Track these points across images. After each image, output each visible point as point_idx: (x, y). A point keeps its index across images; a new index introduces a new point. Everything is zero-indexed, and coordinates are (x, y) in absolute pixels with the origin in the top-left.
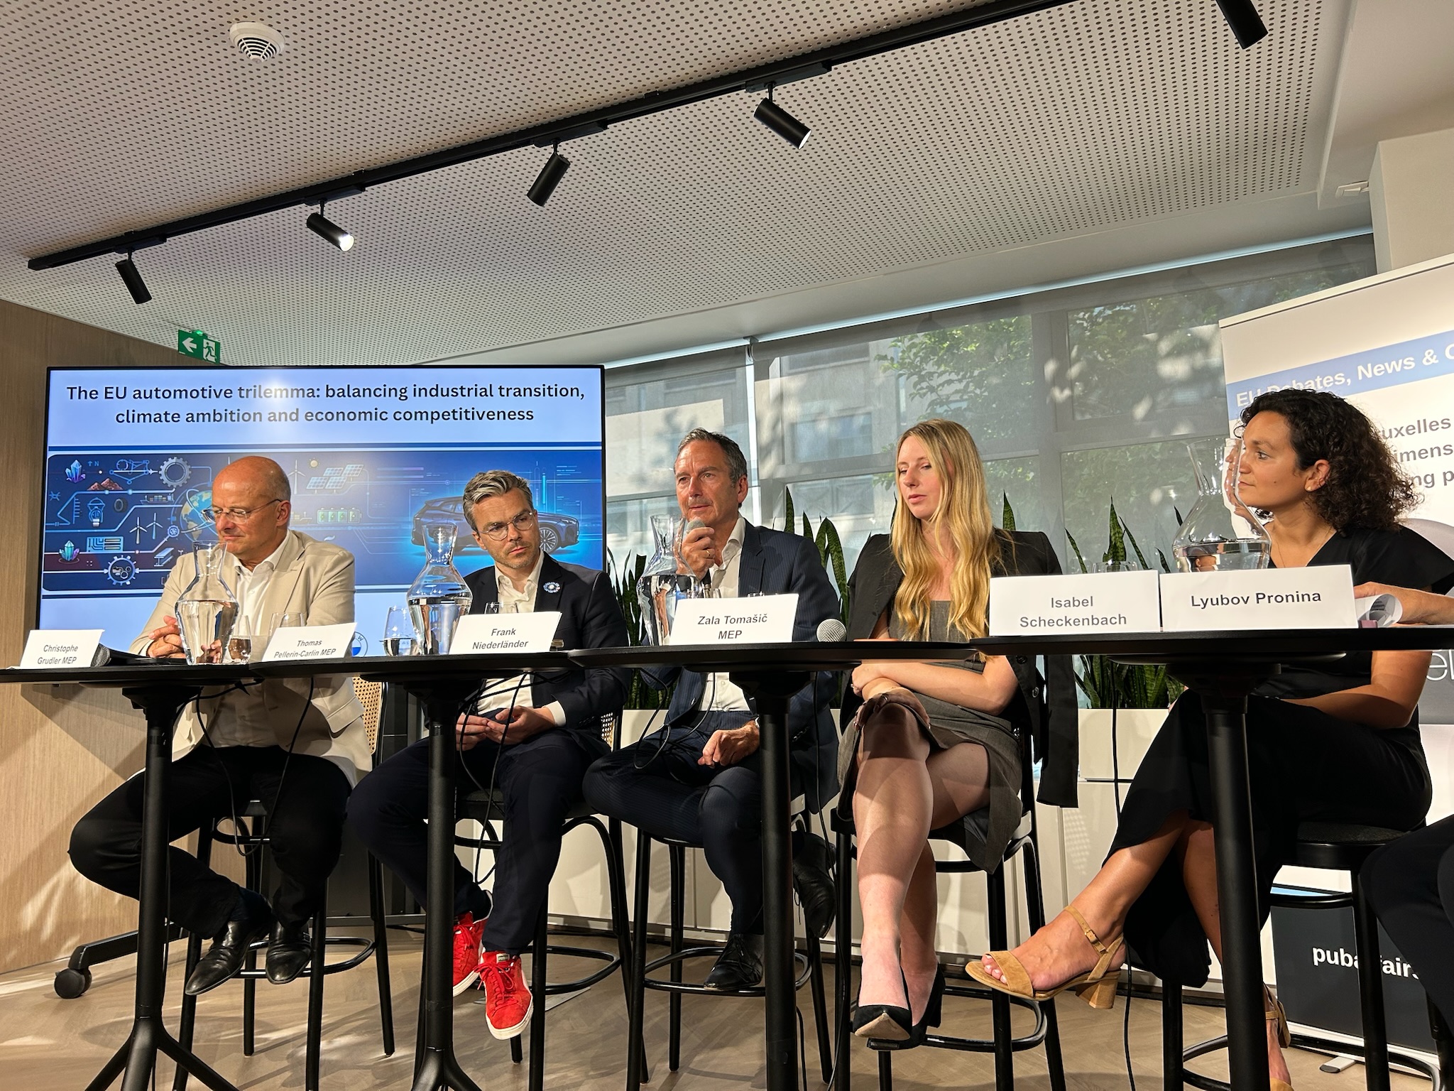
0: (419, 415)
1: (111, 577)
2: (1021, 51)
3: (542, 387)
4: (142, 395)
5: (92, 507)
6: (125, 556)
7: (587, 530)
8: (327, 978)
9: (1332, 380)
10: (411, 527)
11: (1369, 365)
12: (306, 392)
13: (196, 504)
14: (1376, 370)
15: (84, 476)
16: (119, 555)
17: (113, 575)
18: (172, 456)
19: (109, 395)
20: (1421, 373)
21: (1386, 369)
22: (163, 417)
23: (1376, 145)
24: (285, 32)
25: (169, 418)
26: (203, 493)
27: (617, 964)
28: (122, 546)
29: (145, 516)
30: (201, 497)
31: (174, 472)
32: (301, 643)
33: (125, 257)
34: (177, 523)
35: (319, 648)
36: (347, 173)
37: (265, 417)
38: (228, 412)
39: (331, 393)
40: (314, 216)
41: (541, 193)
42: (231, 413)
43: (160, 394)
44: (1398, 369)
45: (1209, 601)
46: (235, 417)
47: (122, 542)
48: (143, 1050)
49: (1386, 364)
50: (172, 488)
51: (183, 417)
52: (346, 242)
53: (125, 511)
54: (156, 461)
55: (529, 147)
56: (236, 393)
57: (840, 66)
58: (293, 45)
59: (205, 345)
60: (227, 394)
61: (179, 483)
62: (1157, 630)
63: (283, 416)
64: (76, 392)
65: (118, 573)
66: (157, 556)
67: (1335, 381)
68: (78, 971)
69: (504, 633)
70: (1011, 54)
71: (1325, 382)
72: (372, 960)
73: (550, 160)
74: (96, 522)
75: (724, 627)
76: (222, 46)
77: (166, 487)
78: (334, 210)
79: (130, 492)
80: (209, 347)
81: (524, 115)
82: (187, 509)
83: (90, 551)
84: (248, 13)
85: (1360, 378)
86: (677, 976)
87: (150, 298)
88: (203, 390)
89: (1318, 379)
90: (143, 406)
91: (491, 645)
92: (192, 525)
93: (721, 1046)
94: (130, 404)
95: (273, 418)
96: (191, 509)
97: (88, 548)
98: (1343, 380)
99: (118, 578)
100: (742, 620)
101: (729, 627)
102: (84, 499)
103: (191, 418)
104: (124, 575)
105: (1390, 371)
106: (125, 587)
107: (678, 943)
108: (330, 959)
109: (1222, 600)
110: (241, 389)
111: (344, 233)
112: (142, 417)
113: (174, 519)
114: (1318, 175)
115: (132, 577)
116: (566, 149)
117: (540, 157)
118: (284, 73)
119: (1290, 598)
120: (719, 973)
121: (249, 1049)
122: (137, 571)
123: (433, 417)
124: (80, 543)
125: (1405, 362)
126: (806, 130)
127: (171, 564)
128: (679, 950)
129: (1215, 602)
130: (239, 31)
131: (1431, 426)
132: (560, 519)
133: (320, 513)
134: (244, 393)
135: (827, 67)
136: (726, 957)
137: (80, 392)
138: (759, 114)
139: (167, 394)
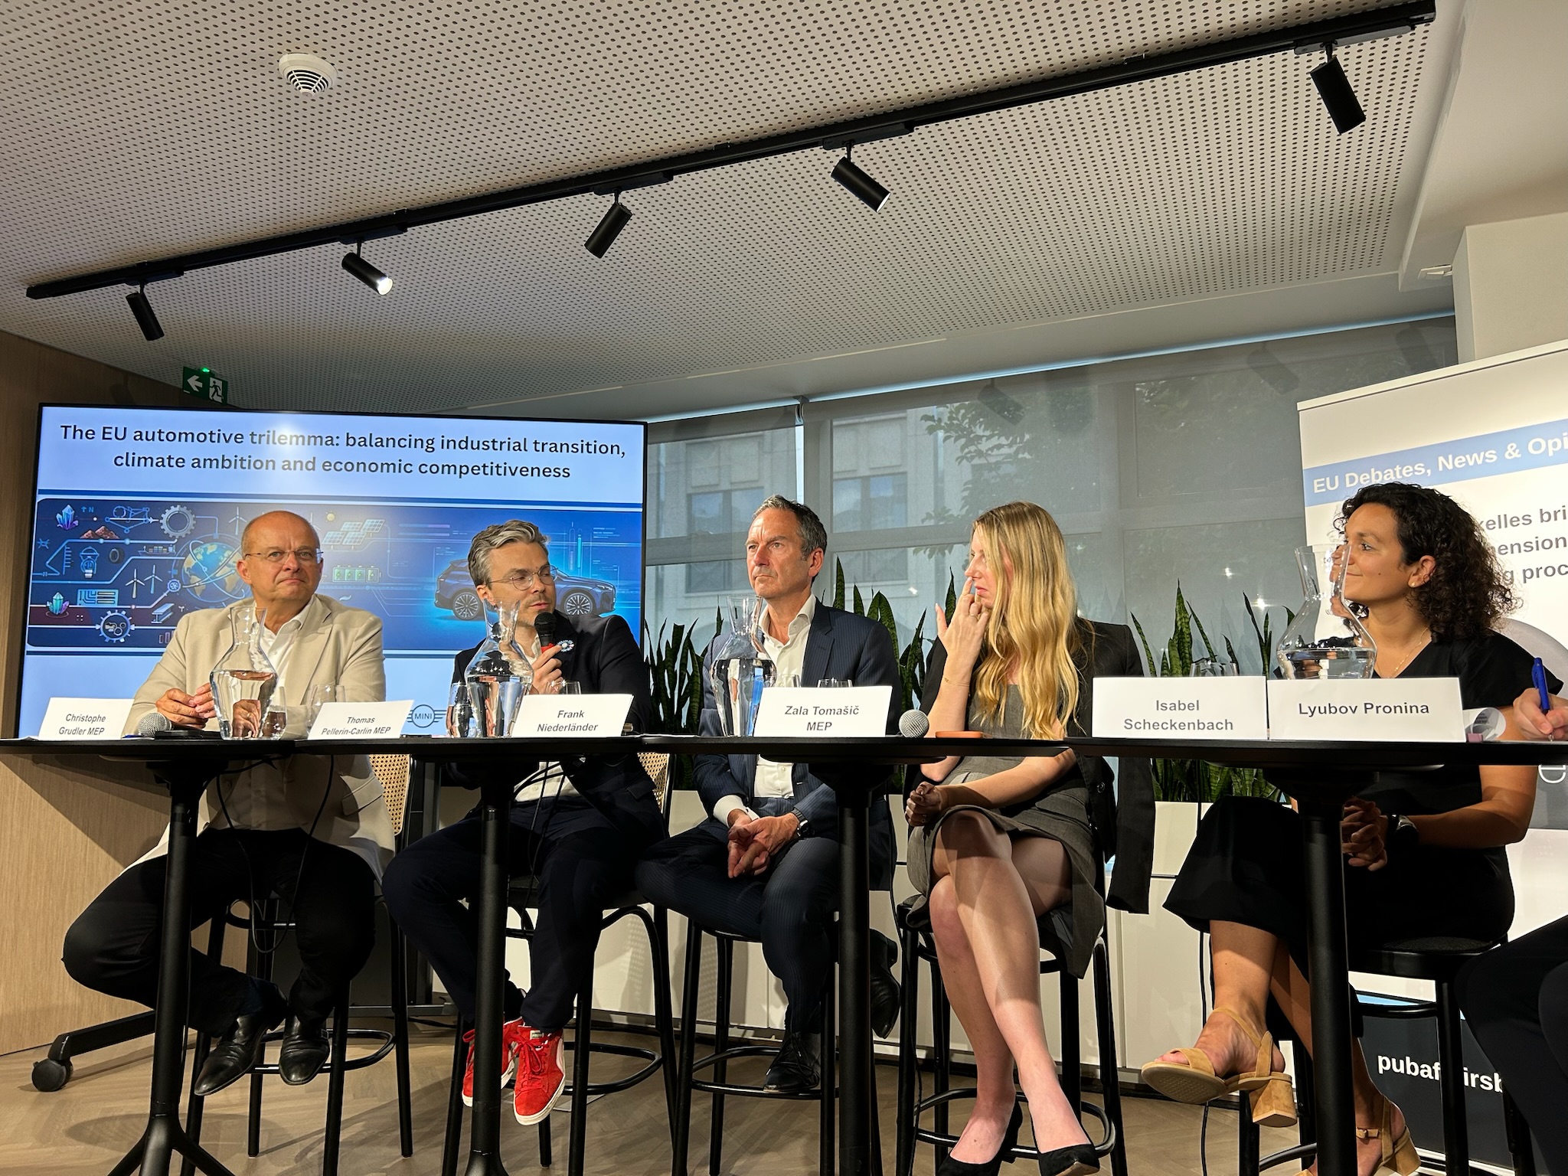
0: (446, 468)
1: (103, 634)
2: (1109, 120)
3: (580, 443)
4: (144, 437)
5: (85, 556)
6: (120, 610)
7: (624, 597)
8: (348, 1074)
9: (1411, 469)
10: (435, 589)
11: (1450, 457)
12: (325, 440)
13: (200, 557)
14: (1457, 462)
15: (76, 523)
16: (113, 610)
17: (106, 631)
18: (175, 504)
19: (107, 436)
20: (1504, 467)
21: (1467, 462)
22: (166, 462)
23: (1462, 231)
24: (338, 66)
25: (173, 462)
26: (208, 545)
27: (658, 1064)
28: (116, 600)
29: (143, 568)
30: (206, 549)
31: (177, 521)
32: (351, 719)
33: (138, 288)
34: (176, 577)
35: (372, 726)
36: (387, 211)
37: (279, 464)
38: (238, 458)
39: (351, 441)
40: (350, 256)
41: (600, 242)
42: (242, 460)
43: (163, 436)
44: (1480, 462)
45: (1317, 709)
46: (245, 464)
47: (116, 596)
48: (158, 1150)
49: (1468, 456)
50: (173, 538)
51: (189, 462)
52: (384, 285)
53: (121, 562)
54: (157, 508)
55: (587, 195)
56: (247, 439)
57: (922, 128)
58: (346, 79)
59: (212, 384)
60: (238, 438)
61: (182, 533)
62: (1264, 738)
63: (299, 465)
64: (70, 431)
65: (111, 629)
66: (155, 612)
67: (1415, 471)
68: (59, 1062)
69: (571, 715)
70: (1099, 122)
71: (1404, 472)
72: (392, 1056)
73: (611, 211)
74: (89, 573)
75: (813, 718)
76: (269, 76)
77: (167, 537)
78: (372, 251)
79: (128, 542)
80: (215, 386)
81: (585, 160)
82: (190, 562)
83: (81, 604)
84: (300, 44)
85: (1441, 469)
86: (720, 1078)
87: (162, 335)
88: (211, 433)
89: (1398, 468)
90: (144, 449)
91: (558, 728)
92: (195, 579)
93: (762, 1151)
94: (129, 446)
95: (287, 466)
96: (194, 562)
97: (79, 601)
98: (1423, 470)
99: (111, 635)
100: (831, 711)
101: (818, 718)
102: (76, 548)
103: (197, 463)
104: (118, 631)
105: (1471, 463)
106: (119, 644)
107: (721, 1041)
108: (353, 1053)
109: (1330, 709)
110: (252, 434)
111: (382, 275)
112: (143, 460)
113: (175, 572)
114: (1401, 257)
115: (127, 634)
116: (629, 198)
117: (601, 206)
118: (332, 108)
119: (1398, 709)
120: (777, 1075)
121: (254, 1150)
122: (133, 627)
123: (462, 471)
124: (70, 595)
125: (1487, 455)
126: (884, 193)
127: (173, 621)
128: (723, 1050)
129: (1322, 710)
130: (289, 62)
131: (1511, 521)
132: (595, 585)
133: (336, 571)
134: (256, 439)
135: (909, 128)
136: (783, 1059)
137: (75, 431)
138: (837, 174)
139: (171, 437)
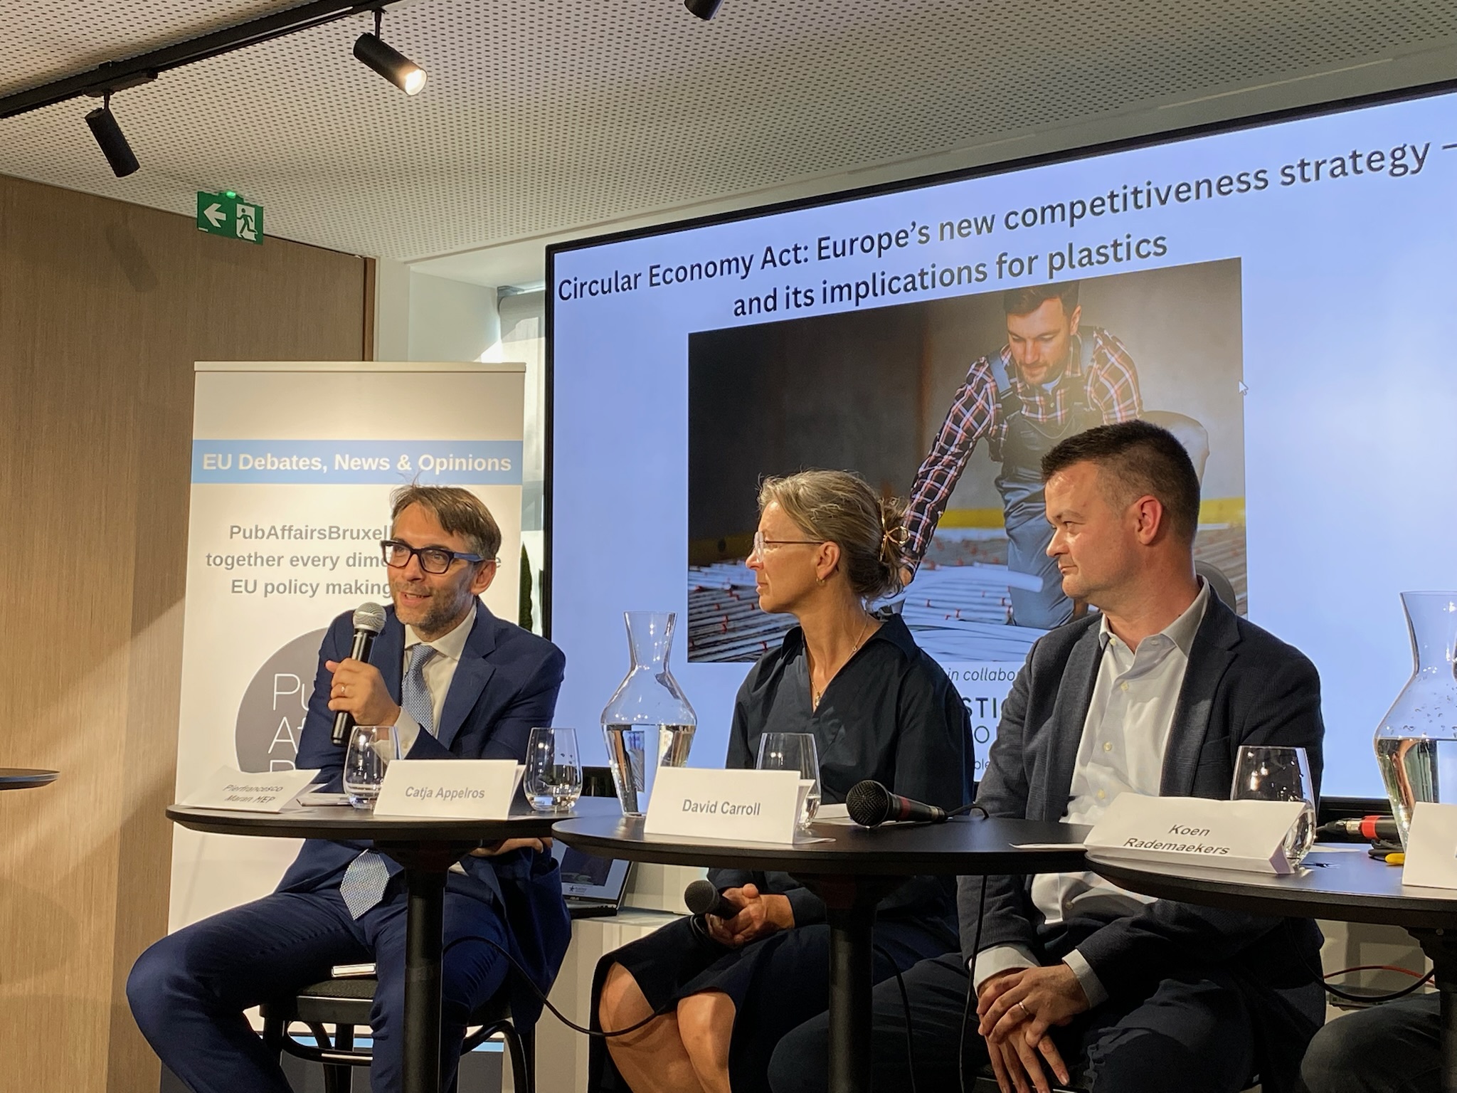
33: (99, 102)
40: (365, 37)
52: (413, 80)
59: (239, 214)
80: (245, 217)
87: (140, 166)
111: (409, 64)
